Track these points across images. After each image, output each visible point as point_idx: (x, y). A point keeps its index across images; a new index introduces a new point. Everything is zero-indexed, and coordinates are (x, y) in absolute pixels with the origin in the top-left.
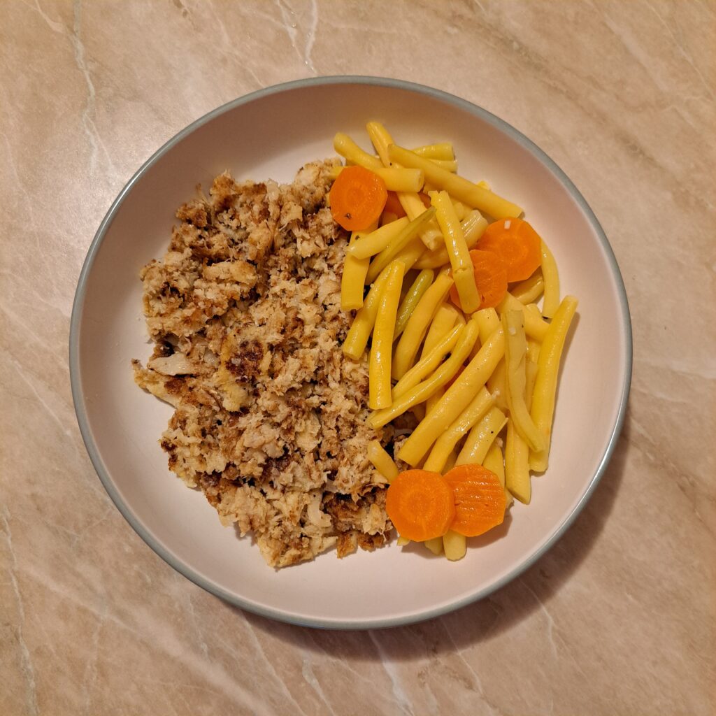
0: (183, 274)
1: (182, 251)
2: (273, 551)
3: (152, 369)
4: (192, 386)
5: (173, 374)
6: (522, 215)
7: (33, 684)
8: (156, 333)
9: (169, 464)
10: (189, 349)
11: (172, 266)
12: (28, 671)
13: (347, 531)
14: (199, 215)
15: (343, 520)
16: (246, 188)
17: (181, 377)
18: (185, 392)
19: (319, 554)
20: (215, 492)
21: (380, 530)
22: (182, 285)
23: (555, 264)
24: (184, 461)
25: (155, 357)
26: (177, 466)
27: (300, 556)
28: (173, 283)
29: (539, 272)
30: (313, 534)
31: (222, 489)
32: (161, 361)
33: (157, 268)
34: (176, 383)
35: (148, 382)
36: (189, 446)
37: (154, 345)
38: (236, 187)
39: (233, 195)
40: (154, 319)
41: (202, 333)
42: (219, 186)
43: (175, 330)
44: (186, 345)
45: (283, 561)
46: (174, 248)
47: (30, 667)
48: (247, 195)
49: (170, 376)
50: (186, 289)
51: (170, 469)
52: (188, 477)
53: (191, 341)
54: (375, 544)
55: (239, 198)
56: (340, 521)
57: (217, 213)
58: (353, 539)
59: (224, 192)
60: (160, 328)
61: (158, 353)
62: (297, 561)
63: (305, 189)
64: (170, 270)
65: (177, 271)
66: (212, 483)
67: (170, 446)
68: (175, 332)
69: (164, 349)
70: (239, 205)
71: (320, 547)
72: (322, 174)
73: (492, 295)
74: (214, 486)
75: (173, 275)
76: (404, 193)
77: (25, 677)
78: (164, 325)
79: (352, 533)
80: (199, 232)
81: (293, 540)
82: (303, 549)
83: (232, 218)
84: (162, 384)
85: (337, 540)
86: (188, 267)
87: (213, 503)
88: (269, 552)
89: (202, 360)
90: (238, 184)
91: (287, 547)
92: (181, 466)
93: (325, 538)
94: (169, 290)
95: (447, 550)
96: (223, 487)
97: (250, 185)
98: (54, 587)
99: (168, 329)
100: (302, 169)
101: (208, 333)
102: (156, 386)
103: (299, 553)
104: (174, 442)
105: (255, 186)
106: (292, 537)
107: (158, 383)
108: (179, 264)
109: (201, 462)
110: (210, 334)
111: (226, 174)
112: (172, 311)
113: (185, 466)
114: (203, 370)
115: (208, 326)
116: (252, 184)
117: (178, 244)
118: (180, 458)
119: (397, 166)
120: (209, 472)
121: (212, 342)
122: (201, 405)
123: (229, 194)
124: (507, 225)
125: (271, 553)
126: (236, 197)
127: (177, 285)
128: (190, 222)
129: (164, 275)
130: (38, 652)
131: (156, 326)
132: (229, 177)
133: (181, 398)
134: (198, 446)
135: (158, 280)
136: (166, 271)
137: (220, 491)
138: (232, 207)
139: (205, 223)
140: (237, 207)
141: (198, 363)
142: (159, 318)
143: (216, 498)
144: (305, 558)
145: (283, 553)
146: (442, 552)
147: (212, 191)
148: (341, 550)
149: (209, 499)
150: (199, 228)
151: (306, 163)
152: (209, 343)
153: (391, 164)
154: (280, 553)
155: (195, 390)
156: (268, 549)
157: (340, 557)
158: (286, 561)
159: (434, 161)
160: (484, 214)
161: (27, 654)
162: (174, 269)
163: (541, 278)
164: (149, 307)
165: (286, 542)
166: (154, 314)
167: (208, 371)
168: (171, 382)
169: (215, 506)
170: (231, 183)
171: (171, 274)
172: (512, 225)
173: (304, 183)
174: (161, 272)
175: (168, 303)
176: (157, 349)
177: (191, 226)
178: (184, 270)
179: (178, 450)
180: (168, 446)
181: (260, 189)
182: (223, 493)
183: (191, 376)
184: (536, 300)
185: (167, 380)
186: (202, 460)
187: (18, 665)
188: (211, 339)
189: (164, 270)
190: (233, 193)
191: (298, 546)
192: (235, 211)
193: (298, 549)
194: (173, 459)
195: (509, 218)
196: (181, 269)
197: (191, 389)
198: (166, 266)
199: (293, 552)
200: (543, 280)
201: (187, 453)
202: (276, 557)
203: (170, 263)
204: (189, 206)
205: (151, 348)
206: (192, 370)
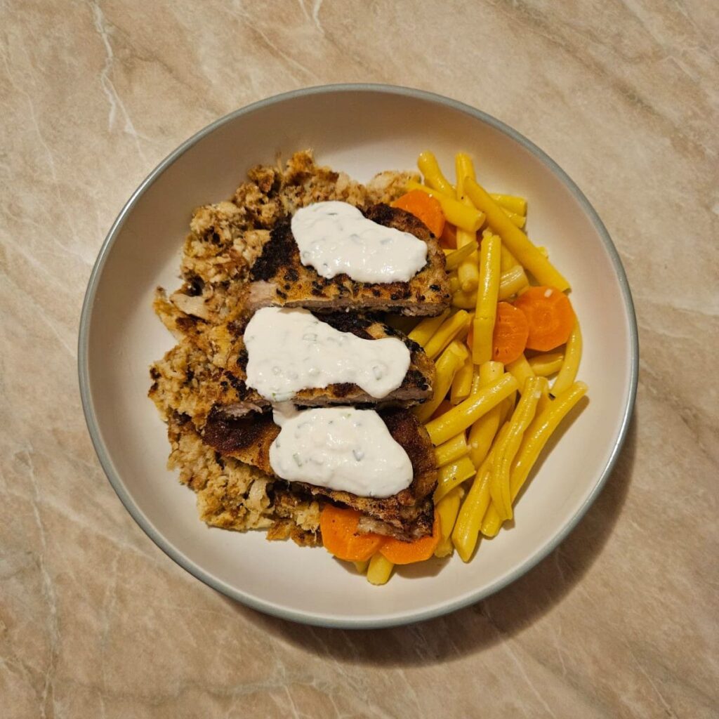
0: (230, 226)
1: (239, 206)
2: (209, 507)
3: (172, 302)
4: (200, 330)
5: (188, 312)
6: (567, 291)
7: (53, 610)
8: (186, 271)
9: (150, 391)
10: (210, 296)
11: (223, 214)
12: (49, 598)
13: (284, 518)
14: (266, 179)
15: (284, 505)
16: (321, 172)
17: (193, 319)
18: (192, 333)
19: (251, 529)
20: (176, 430)
21: (313, 528)
22: (226, 235)
23: (581, 350)
24: (163, 391)
25: (180, 292)
26: (155, 395)
27: (232, 524)
28: (218, 230)
29: (562, 349)
30: (254, 509)
31: (184, 431)
32: (183, 297)
33: (209, 211)
34: (188, 323)
35: (163, 311)
36: (171, 379)
37: (183, 282)
38: (313, 168)
39: (307, 173)
40: (190, 259)
41: (225, 285)
42: (296, 160)
43: (202, 274)
44: (208, 292)
45: (214, 520)
46: (234, 201)
47: (51, 593)
48: (320, 178)
49: (184, 313)
50: (226, 240)
51: (149, 395)
52: (162, 408)
53: (214, 290)
54: (306, 541)
55: (311, 178)
56: (281, 506)
57: (286, 185)
58: (287, 528)
59: (299, 166)
60: (191, 268)
61: (184, 289)
62: (228, 526)
63: (374, 192)
64: (219, 217)
65: (227, 220)
66: (178, 421)
67: (156, 373)
68: (202, 277)
69: (191, 289)
70: (309, 184)
71: (254, 524)
72: (395, 184)
73: (507, 352)
74: (179, 425)
75: (221, 223)
76: (462, 230)
77: (46, 603)
78: (197, 267)
79: (288, 521)
80: (261, 195)
81: (231, 505)
82: (238, 518)
83: (297, 195)
84: (175, 317)
85: (272, 524)
86: (237, 221)
87: (171, 440)
88: (204, 507)
89: (218, 310)
90: (315, 166)
91: (223, 509)
92: (159, 396)
93: (262, 518)
94: (211, 235)
95: (370, 572)
96: (186, 430)
97: (326, 170)
98: (74, 517)
99: (198, 272)
100: (381, 174)
101: (230, 288)
102: (169, 317)
103: (232, 519)
104: (160, 371)
105: (331, 173)
106: (231, 502)
107: (171, 315)
108: (231, 215)
109: (176, 399)
110: (231, 290)
111: (308, 152)
112: (209, 257)
113: (162, 397)
114: (214, 320)
115: (232, 282)
116: (328, 170)
117: (239, 200)
118: (160, 388)
119: (467, 202)
120: (180, 411)
121: (230, 297)
122: (200, 349)
123: (302, 170)
124: (548, 293)
125: (206, 508)
126: (309, 176)
127: (220, 232)
128: (257, 182)
129: (213, 220)
130: (59, 579)
131: (188, 265)
132: (310, 156)
133: (185, 336)
134: (179, 383)
135: (206, 221)
136: (216, 217)
137: (182, 432)
138: (302, 185)
139: (268, 189)
140: (307, 186)
141: (213, 312)
142: (194, 259)
143: (176, 436)
144: (236, 527)
145: (217, 514)
146: (365, 572)
147: (289, 163)
148: (272, 533)
149: (170, 434)
150: (263, 192)
151: (386, 170)
152: (227, 296)
153: (462, 198)
154: (214, 512)
155: (201, 335)
156: (205, 503)
157: (268, 539)
158: (218, 521)
159: (506, 212)
160: (527, 272)
161: (48, 581)
162: (224, 217)
163: (562, 357)
164: (190, 247)
165: (224, 504)
166: (192, 254)
167: (219, 322)
168: (184, 319)
169: (172, 442)
170: (309, 162)
171: (219, 220)
172: (552, 296)
173: (376, 187)
174: (211, 216)
175: (207, 248)
176: (185, 286)
177: (256, 188)
178: (233, 223)
179: (161, 380)
180: (155, 374)
181: (333, 177)
182: (184, 435)
183: (203, 321)
184: (550, 377)
185: (182, 316)
186: (178, 398)
187: (39, 591)
188: (230, 294)
189: (215, 215)
190: (307, 170)
191: (235, 512)
192: (303, 190)
193: (233, 516)
194: (154, 388)
195: (552, 288)
196: (231, 220)
197: (198, 333)
198: (218, 212)
199: (226, 516)
200: (564, 359)
201: (168, 386)
202: (209, 514)
203: (223, 211)
204: (263, 169)
205: (180, 283)
206: (206, 316)
